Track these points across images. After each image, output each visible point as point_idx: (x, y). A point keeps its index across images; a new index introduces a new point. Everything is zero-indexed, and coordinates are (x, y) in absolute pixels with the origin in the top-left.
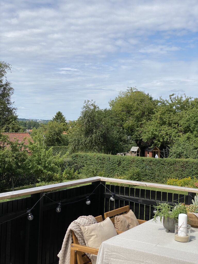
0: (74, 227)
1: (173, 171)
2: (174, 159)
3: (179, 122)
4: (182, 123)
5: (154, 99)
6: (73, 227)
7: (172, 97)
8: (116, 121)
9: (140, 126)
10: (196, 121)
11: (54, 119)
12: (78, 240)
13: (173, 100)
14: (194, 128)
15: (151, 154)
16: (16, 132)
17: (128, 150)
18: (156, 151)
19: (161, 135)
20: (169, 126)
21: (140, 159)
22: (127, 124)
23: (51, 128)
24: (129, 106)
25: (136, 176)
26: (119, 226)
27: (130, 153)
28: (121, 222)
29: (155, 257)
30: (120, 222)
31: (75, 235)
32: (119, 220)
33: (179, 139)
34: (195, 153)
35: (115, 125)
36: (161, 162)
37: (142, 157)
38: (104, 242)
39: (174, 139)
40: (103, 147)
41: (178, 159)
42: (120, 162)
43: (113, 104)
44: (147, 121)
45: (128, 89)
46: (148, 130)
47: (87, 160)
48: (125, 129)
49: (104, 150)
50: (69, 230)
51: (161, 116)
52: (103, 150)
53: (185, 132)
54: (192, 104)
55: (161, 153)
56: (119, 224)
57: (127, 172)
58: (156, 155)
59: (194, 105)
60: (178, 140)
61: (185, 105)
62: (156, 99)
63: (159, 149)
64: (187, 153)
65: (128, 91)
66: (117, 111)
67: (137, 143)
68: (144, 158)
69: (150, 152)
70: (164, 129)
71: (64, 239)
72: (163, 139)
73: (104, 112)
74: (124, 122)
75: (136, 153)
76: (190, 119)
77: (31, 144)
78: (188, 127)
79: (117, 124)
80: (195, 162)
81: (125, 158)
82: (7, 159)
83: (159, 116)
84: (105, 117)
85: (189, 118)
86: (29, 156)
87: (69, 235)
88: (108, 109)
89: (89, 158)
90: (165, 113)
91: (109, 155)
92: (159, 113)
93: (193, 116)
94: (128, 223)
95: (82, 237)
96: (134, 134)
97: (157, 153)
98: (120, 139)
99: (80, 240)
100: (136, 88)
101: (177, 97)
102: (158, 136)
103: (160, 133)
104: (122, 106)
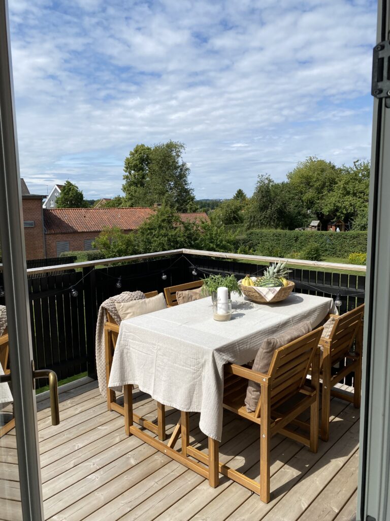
1: (356, 245)
2: (358, 232)
5: (337, 168)
7: (357, 164)
8: (294, 195)
9: (321, 198)
11: (235, 197)
12: (113, 318)
13: (358, 167)
15: (333, 227)
16: (194, 212)
17: (308, 225)
18: (340, 224)
20: (354, 196)
21: (320, 234)
22: (306, 196)
23: (228, 206)
24: (308, 177)
25: (314, 252)
27: (310, 228)
31: (109, 315)
35: (293, 199)
36: (343, 236)
39: (359, 210)
42: (297, 238)
43: (292, 176)
44: (328, 192)
45: (307, 158)
46: (330, 202)
47: (262, 237)
48: (304, 203)
50: (101, 308)
51: (344, 186)
55: (346, 226)
57: (304, 248)
58: (338, 228)
62: (339, 167)
63: (343, 222)
65: (307, 161)
66: (295, 183)
67: (317, 216)
68: (324, 232)
69: (333, 225)
70: (348, 199)
72: (347, 210)
73: (282, 185)
74: (303, 194)
75: (317, 227)
77: (203, 223)
79: (296, 197)
81: (303, 234)
82: (178, 239)
83: (342, 186)
84: (282, 191)
86: (202, 236)
87: (102, 313)
88: (285, 182)
89: (264, 234)
90: (349, 181)
91: (285, 231)
92: (342, 182)
95: (118, 315)
96: (314, 207)
98: (299, 213)
99: (115, 319)
100: (316, 156)
101: (362, 163)
102: (341, 207)
103: (344, 205)
104: (301, 178)
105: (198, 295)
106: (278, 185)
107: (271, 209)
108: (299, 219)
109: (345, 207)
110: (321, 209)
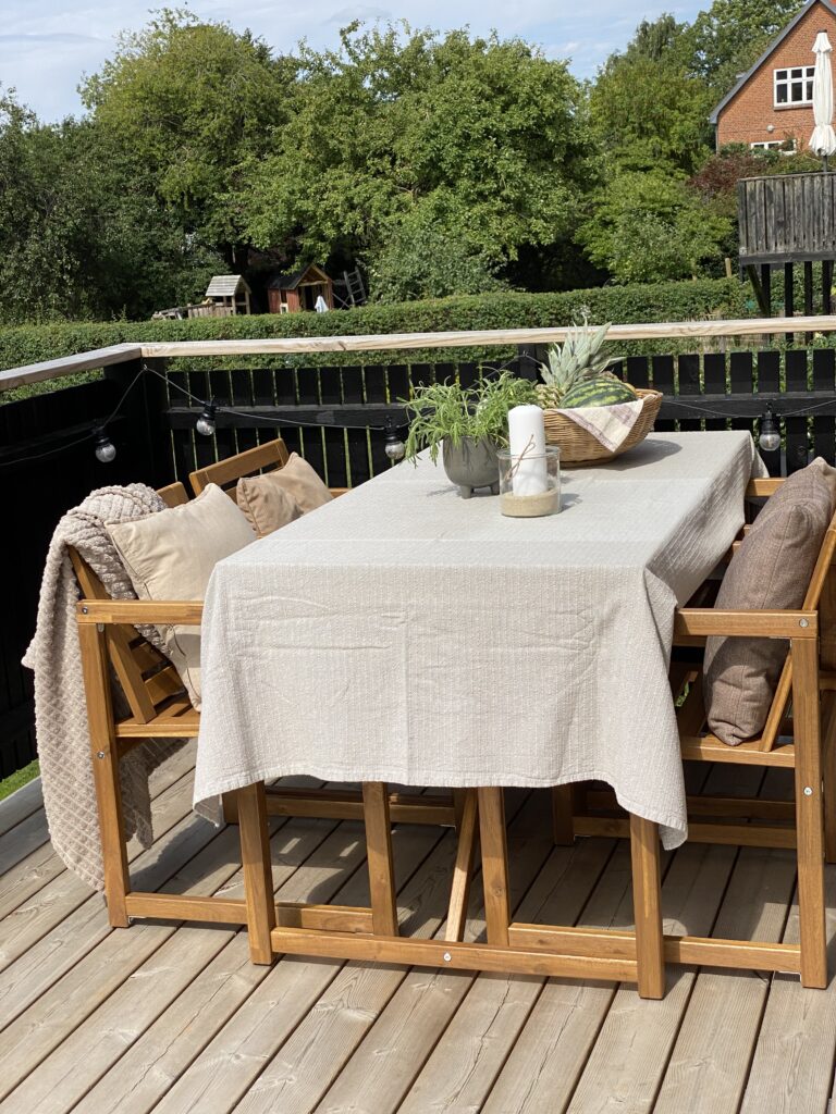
0: (78, 533)
1: (397, 356)
2: (394, 306)
3: (396, 146)
4: (406, 149)
5: (274, 56)
6: (71, 533)
7: (352, 37)
8: (121, 171)
9: (232, 183)
10: (464, 133)
12: (101, 583)
13: (358, 51)
14: (460, 167)
15: (293, 298)
17: (197, 294)
18: (315, 283)
19: (327, 212)
20: (356, 169)
21: (254, 324)
22: (174, 177)
24: (170, 96)
26: (258, 516)
27: (205, 306)
28: (266, 499)
29: (443, 579)
30: (260, 500)
31: (87, 566)
32: (254, 495)
33: (403, 221)
34: (475, 270)
35: (121, 189)
36: (343, 325)
37: (261, 316)
38: (221, 563)
39: (383, 225)
40: (84, 294)
41: (408, 303)
43: (100, 95)
44: (258, 156)
45: (154, 17)
46: (269, 197)
47: (22, 357)
48: (169, 205)
49: (92, 306)
50: (57, 548)
51: (316, 129)
52: (85, 308)
53: (425, 186)
54: (438, 61)
55: (335, 289)
56: (257, 510)
58: (320, 299)
59: (448, 64)
60: (400, 223)
61: (409, 68)
62: (286, 55)
63: (327, 274)
64: (442, 275)
65: (157, 27)
66: (119, 124)
67: (228, 259)
68: (268, 318)
69: (290, 291)
70: (338, 182)
71: (40, 587)
72: (338, 226)
73: (64, 133)
74: (161, 170)
75: (233, 301)
76: (437, 128)
78: (433, 163)
79: (132, 182)
80: (478, 307)
81: (190, 330)
83: (309, 130)
84: (69, 158)
85: (435, 124)
87: (60, 570)
88: (78, 120)
90: (331, 111)
91: (117, 325)
92: (308, 114)
93: (450, 113)
94: (291, 503)
95: (120, 568)
96: (208, 220)
97: (320, 290)
98: (153, 249)
99: (110, 584)
100: (186, 8)
101: (371, 36)
102: (313, 217)
103: (323, 205)
104: (143, 100)
105: (299, 487)
106: (48, 132)
107: (42, 236)
108: (158, 272)
109: (328, 213)
110: (239, 229)
